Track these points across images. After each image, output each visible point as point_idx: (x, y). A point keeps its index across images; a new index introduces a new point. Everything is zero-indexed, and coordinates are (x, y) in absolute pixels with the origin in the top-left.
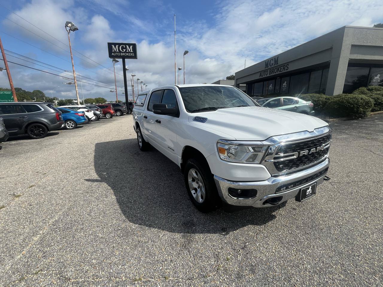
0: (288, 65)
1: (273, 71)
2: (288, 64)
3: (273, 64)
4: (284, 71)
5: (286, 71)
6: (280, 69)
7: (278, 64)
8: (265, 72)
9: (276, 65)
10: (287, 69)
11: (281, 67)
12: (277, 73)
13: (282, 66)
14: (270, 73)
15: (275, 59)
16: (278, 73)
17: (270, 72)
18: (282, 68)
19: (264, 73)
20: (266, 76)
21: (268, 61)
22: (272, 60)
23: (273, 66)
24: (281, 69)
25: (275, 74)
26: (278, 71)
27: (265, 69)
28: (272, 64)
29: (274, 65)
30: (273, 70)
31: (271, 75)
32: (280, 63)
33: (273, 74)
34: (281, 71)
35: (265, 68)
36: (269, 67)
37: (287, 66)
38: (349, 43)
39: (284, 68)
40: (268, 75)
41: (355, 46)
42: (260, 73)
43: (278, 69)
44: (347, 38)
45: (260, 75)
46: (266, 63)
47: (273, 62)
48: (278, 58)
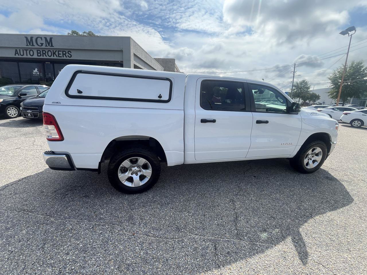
0: (71, 53)
1: (45, 54)
2: (70, 51)
3: (44, 45)
4: (65, 58)
5: (68, 58)
6: (57, 53)
7: (52, 46)
8: (28, 52)
9: (48, 47)
10: (70, 56)
12: (52, 57)
13: (61, 51)
14: (39, 55)
15: (46, 38)
16: (55, 57)
17: (38, 53)
19: (25, 52)
20: (29, 56)
21: (32, 38)
22: (39, 39)
23: (44, 47)
24: (59, 54)
25: (48, 57)
26: (55, 55)
27: (27, 47)
28: (42, 44)
29: (46, 46)
30: (44, 52)
31: (41, 57)
32: (56, 45)
33: (45, 57)
34: (59, 56)
35: (27, 45)
36: (36, 46)
37: (69, 53)
38: (133, 51)
39: (65, 54)
40: (35, 56)
41: (135, 55)
42: (16, 51)
43: (54, 53)
44: (132, 47)
45: (16, 53)
46: (27, 38)
47: (44, 41)
48: (51, 39)
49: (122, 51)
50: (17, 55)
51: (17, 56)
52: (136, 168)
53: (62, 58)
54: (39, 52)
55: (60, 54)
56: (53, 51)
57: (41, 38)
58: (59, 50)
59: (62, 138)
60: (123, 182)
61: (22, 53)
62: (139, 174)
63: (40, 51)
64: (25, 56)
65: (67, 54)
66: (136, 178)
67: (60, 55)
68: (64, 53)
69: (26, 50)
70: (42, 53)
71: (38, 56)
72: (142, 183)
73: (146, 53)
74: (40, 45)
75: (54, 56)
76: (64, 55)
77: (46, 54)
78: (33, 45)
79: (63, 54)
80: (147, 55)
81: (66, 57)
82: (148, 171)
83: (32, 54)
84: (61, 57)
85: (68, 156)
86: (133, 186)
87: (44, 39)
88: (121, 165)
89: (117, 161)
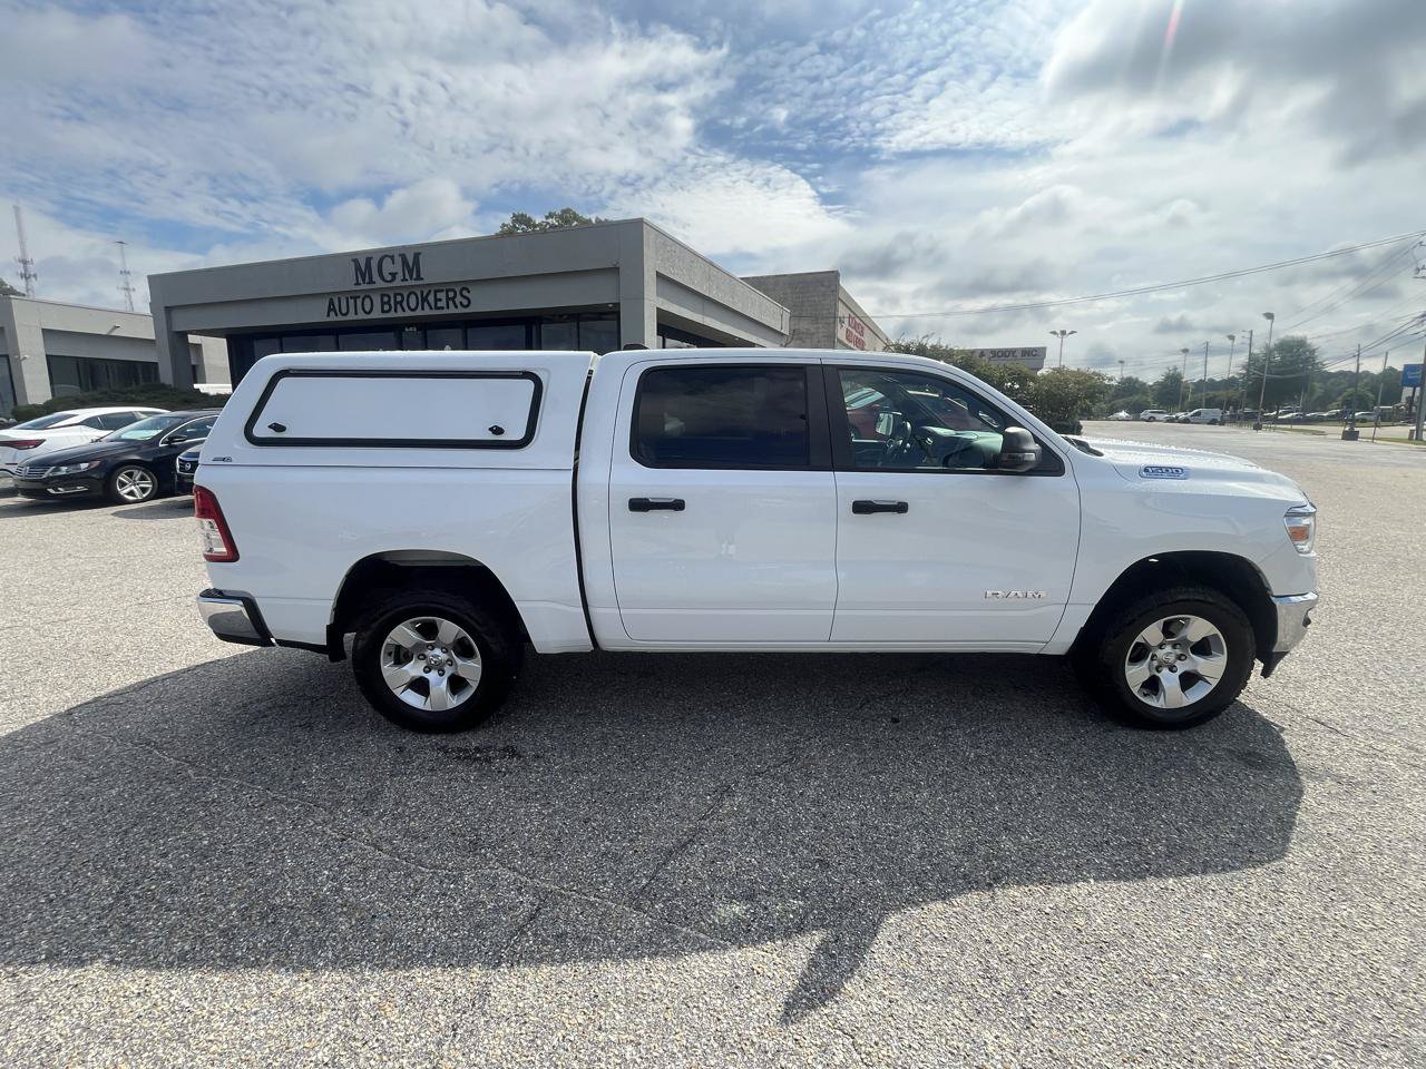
0: (469, 292)
1: (401, 303)
2: (465, 286)
3: (400, 276)
4: (452, 310)
5: (461, 310)
6: (431, 298)
7: (419, 278)
8: (359, 302)
9: (410, 283)
10: (465, 302)
11: (436, 292)
12: (419, 312)
13: (442, 291)
14: (387, 308)
15: (403, 257)
16: (427, 312)
17: (383, 303)
18: (441, 295)
19: (351, 302)
20: (362, 316)
21: (369, 260)
22: (387, 261)
23: (398, 282)
24: (437, 300)
25: (408, 313)
26: (426, 304)
27: (358, 288)
28: (394, 275)
29: (404, 280)
30: (399, 298)
31: (392, 315)
32: (431, 273)
33: (400, 314)
34: (439, 308)
35: (357, 284)
36: (380, 284)
37: (465, 293)
38: (651, 265)
39: (453, 299)
40: (377, 314)
41: (659, 275)
42: (331, 302)
43: (425, 299)
44: (648, 252)
45: (331, 308)
46: (356, 261)
47: (398, 268)
48: (417, 256)
49: (615, 270)
50: (332, 313)
51: (333, 318)
52: (437, 651)
53: (445, 311)
54: (386, 299)
55: (440, 300)
56: (422, 293)
57: (392, 257)
58: (438, 288)
59: (233, 555)
60: (397, 692)
61: (344, 311)
62: (449, 671)
63: (389, 297)
64: (351, 317)
65: (459, 299)
66: (438, 683)
67: (439, 304)
68: (451, 294)
69: (355, 298)
70: (392, 302)
71: (383, 311)
72: (453, 702)
73: (711, 264)
74: (389, 278)
75: (423, 309)
76: (451, 302)
77: (405, 304)
78: (371, 282)
79: (448, 299)
80: (714, 272)
81: (456, 307)
82: (470, 663)
83: (367, 308)
84: (443, 308)
85: (250, 604)
86: (428, 708)
87: (398, 260)
88: (388, 640)
89: (374, 625)
